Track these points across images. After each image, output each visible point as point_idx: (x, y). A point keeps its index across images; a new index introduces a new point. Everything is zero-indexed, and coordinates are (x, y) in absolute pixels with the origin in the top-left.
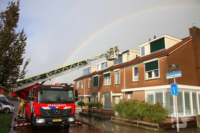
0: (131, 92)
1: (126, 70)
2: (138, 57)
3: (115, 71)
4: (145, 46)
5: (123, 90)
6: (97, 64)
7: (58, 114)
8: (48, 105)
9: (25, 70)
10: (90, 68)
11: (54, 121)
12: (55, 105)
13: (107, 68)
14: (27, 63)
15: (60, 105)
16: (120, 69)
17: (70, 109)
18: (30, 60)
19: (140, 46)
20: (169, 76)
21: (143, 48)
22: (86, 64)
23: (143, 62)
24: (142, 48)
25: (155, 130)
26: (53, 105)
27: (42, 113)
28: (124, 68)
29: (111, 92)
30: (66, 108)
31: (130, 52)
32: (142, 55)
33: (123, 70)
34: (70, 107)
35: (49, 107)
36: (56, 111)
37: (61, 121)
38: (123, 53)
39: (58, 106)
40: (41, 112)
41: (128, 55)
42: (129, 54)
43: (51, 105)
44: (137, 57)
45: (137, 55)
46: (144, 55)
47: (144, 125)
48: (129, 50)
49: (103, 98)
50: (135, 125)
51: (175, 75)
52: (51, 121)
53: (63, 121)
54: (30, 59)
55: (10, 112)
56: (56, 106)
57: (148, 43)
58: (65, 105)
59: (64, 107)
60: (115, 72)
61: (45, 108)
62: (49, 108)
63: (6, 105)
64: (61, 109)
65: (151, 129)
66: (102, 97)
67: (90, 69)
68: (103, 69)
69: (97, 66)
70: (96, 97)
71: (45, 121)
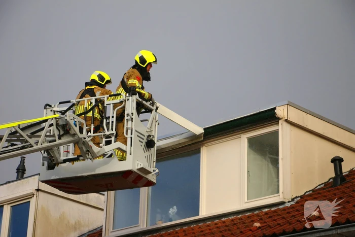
31: (283, 130)
45: (337, 161)
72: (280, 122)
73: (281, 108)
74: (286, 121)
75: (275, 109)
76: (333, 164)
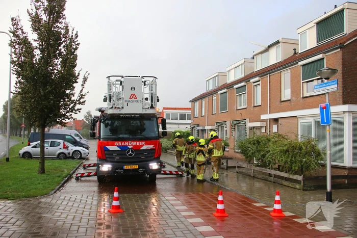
0: (276, 120)
1: (271, 80)
3: (252, 81)
4: (307, 31)
5: (263, 117)
6: (228, 69)
7: (132, 158)
8: (116, 144)
9: (83, 93)
10: (217, 76)
11: (125, 167)
12: (127, 143)
13: (243, 76)
14: (85, 79)
15: (134, 143)
16: (261, 77)
17: (152, 149)
18: (89, 74)
19: (299, 31)
20: (318, 90)
23: (297, 63)
25: (298, 187)
26: (123, 144)
27: (107, 156)
28: (267, 74)
29: (247, 121)
30: (144, 147)
32: (301, 50)
33: (265, 79)
34: (151, 146)
35: (118, 146)
36: (129, 152)
37: (137, 168)
38: (271, 46)
39: (132, 145)
40: (106, 154)
42: (279, 48)
43: (120, 143)
44: (295, 53)
46: (306, 48)
47: (282, 178)
49: (235, 131)
50: (270, 178)
51: (328, 88)
52: (122, 168)
53: (139, 168)
54: (87, 73)
55: (81, 158)
56: (128, 145)
57: (312, 24)
58: (144, 143)
59: (142, 146)
60: (254, 83)
61: (111, 148)
62: (118, 149)
63: (76, 146)
64: (136, 149)
65: (292, 185)
66: (233, 130)
67: (216, 79)
68: (238, 78)
69: (228, 72)
70: (225, 129)
71: (112, 168)
76: (294, 50)
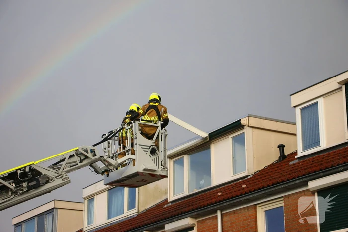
1: (227, 224)
2: (286, 153)
4: (321, 102)
6: (88, 192)
10: (51, 211)
13: (133, 212)
16: (195, 217)
19: (296, 100)
21: (310, 110)
22: (38, 186)
23: (305, 184)
24: (306, 111)
31: (247, 132)
32: (305, 147)
33: (209, 222)
38: (216, 135)
41: (238, 146)
42: (240, 140)
44: (283, 157)
45: (281, 147)
46: (317, 143)
48: (243, 122)
57: (333, 84)
67: (48, 219)
68: (116, 219)
69: (86, 202)
72: (245, 127)
73: (245, 119)
74: (248, 126)
75: (240, 120)
76: (279, 149)
